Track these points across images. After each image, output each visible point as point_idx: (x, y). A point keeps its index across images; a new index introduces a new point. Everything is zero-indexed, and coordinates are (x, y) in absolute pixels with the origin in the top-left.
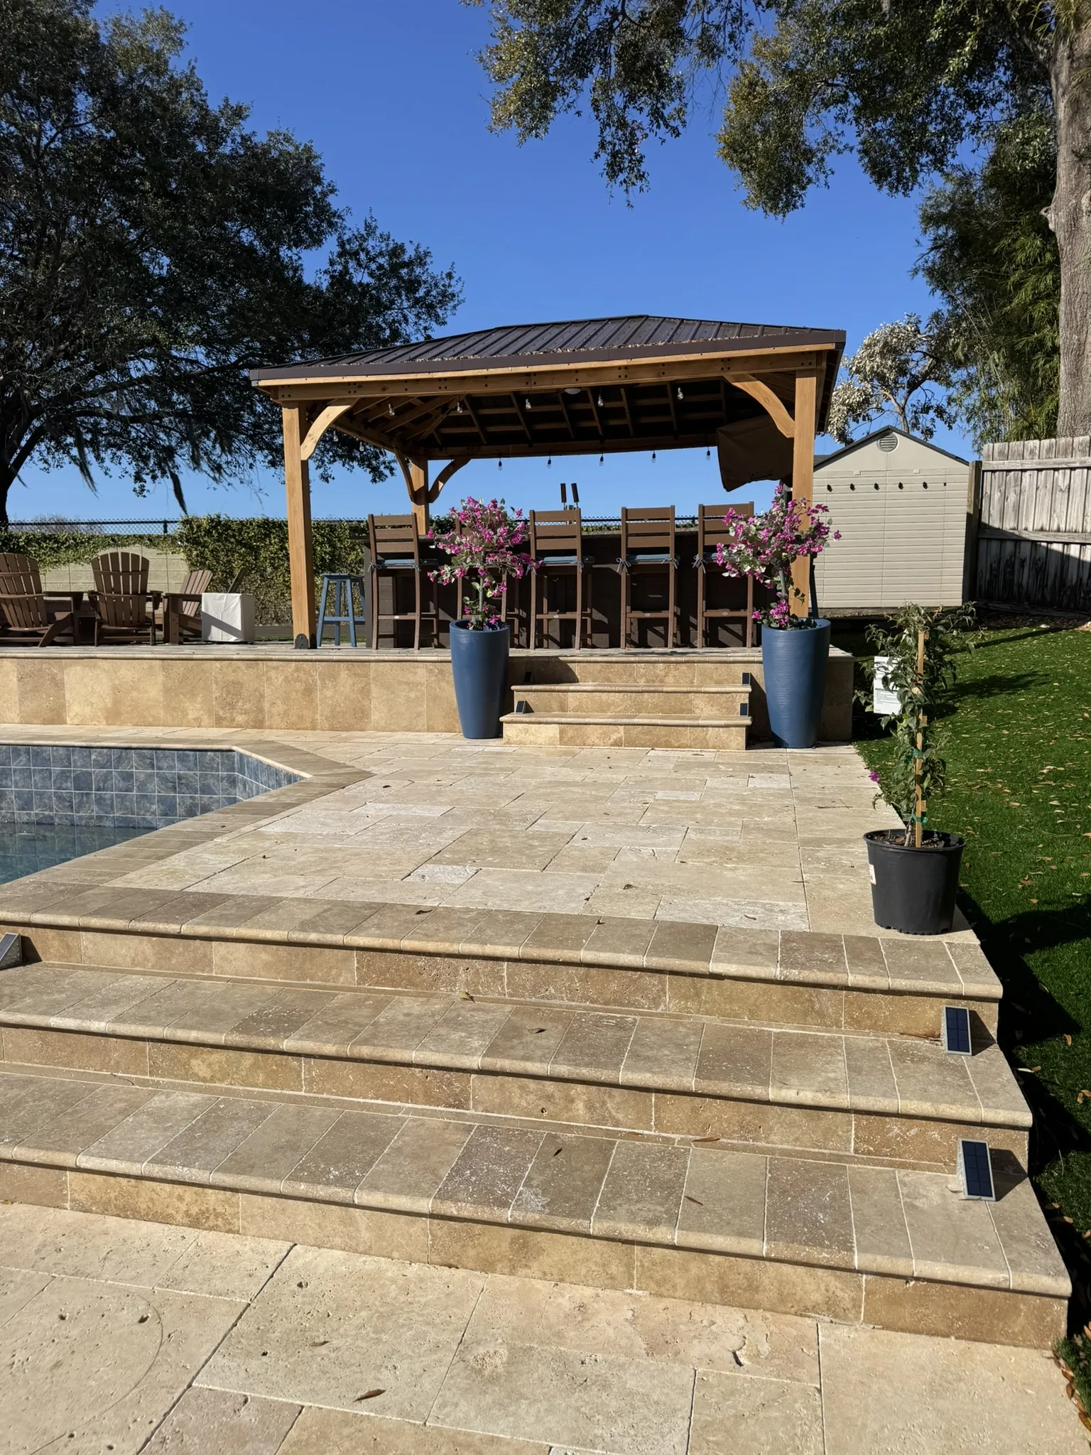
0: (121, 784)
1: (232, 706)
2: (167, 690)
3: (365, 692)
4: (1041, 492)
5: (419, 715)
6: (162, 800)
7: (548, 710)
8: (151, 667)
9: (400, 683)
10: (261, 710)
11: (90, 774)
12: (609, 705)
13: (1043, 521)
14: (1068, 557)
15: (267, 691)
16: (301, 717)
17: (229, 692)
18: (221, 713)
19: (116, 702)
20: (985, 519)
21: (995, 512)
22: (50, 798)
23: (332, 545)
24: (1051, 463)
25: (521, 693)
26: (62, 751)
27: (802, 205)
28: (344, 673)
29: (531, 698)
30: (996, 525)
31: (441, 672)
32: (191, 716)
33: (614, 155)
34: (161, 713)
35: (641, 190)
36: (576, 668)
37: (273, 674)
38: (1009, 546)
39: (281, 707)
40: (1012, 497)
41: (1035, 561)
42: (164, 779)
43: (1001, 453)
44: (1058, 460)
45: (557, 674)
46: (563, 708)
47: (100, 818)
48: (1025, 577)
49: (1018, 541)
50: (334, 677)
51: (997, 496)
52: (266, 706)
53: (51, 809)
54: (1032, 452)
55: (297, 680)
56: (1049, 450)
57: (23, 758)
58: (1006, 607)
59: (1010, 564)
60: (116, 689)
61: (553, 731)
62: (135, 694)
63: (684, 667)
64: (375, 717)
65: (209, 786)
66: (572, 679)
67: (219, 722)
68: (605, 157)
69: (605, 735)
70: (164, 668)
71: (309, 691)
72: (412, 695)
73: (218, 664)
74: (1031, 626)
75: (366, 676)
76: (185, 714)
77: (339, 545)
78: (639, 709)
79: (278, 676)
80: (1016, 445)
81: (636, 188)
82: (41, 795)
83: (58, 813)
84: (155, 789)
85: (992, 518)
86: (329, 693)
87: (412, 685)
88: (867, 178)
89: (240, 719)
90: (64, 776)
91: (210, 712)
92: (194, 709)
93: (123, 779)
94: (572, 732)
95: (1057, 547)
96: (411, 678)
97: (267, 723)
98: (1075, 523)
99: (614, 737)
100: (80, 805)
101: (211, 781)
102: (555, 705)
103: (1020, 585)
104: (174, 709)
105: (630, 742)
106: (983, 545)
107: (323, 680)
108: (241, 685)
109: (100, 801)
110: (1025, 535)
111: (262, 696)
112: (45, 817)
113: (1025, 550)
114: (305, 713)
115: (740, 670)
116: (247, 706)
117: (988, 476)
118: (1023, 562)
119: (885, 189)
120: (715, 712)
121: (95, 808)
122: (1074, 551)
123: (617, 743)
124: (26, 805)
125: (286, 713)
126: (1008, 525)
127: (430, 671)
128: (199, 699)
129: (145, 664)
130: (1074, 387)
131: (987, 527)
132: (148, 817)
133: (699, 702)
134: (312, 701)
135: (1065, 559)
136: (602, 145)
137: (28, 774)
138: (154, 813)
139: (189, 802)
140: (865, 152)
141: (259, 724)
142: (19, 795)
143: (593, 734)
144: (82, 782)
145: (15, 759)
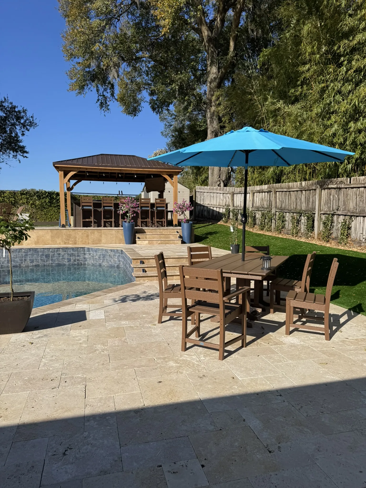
0: (58, 256)
1: (68, 240)
2: (52, 237)
3: (101, 236)
4: (208, 197)
5: (113, 240)
6: (68, 259)
7: (143, 238)
8: (47, 232)
9: (109, 234)
10: (76, 240)
11: (49, 254)
12: (155, 237)
13: (209, 202)
14: (214, 210)
15: (77, 236)
16: (85, 242)
17: (68, 237)
18: (66, 241)
19: (38, 240)
20: (197, 202)
21: (199, 200)
22: (39, 260)
23: (15, 198)
24: (210, 191)
25: (137, 235)
26: (42, 249)
27: (138, 116)
28: (96, 232)
29: (140, 236)
30: (199, 203)
31: (118, 231)
32: (58, 242)
33: (101, 103)
34: (50, 242)
35: (108, 112)
36: (146, 231)
37: (79, 232)
38: (202, 207)
39: (81, 240)
40: (202, 197)
41: (207, 210)
42: (68, 254)
43: (200, 188)
44: (212, 191)
45: (142, 232)
46: (146, 238)
47: (52, 263)
48: (206, 213)
49: (204, 206)
50: (94, 233)
51: (199, 197)
52: (77, 239)
53: (39, 262)
54: (206, 189)
55: (84, 234)
56: (209, 189)
57: (32, 251)
58: (202, 219)
59: (202, 211)
60: (38, 237)
61: (147, 242)
62: (43, 238)
63: (166, 230)
64: (103, 241)
65: (79, 255)
66: (146, 233)
67: (65, 243)
68: (99, 103)
69: (157, 242)
70: (51, 232)
71: (88, 236)
72: (112, 236)
73: (65, 230)
74: (208, 223)
75: (101, 233)
76: (56, 242)
77: (17, 198)
78: (160, 238)
79: (80, 233)
80: (203, 187)
81: (107, 112)
82: (36, 259)
83: (40, 263)
84: (66, 256)
85: (198, 201)
86: (92, 236)
87: (112, 234)
88: (151, 110)
89: (70, 242)
90: (43, 255)
91: (63, 241)
92: (58, 241)
93: (58, 255)
94: (151, 242)
95: (211, 208)
96: (111, 233)
97: (77, 243)
98: (214, 204)
99: (159, 243)
100: (47, 261)
101: (79, 254)
102: (145, 237)
103: (205, 215)
104: (54, 241)
105: (162, 244)
106: (197, 206)
107: (91, 234)
108: (71, 235)
109: (52, 260)
110: (205, 205)
111: (76, 237)
112: (37, 264)
113: (205, 208)
114: (87, 241)
115: (176, 230)
116: (72, 240)
117: (197, 193)
118: (205, 210)
119: (155, 113)
120: (174, 238)
121: (50, 261)
122: (215, 209)
123: (159, 244)
124: (32, 261)
125: (82, 241)
126: (202, 203)
127: (115, 231)
128: (60, 238)
129: (46, 231)
130: (212, 176)
131: (197, 203)
132: (64, 262)
133: (171, 236)
134: (88, 238)
135: (213, 210)
136: (98, 100)
137: (32, 255)
138: (66, 262)
139: (74, 259)
140: (150, 103)
141: (75, 244)
142: (30, 260)
143: (155, 242)
144: (47, 256)
145: (29, 252)
